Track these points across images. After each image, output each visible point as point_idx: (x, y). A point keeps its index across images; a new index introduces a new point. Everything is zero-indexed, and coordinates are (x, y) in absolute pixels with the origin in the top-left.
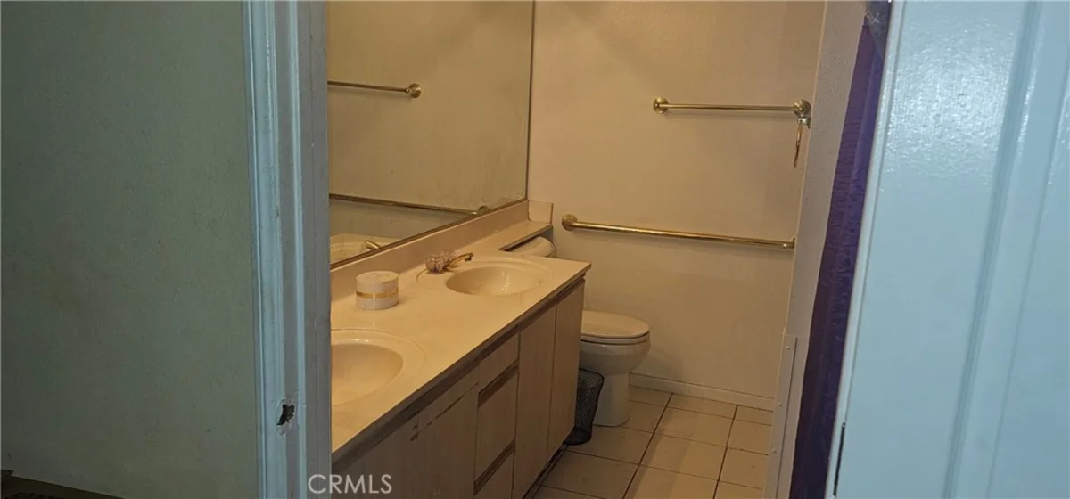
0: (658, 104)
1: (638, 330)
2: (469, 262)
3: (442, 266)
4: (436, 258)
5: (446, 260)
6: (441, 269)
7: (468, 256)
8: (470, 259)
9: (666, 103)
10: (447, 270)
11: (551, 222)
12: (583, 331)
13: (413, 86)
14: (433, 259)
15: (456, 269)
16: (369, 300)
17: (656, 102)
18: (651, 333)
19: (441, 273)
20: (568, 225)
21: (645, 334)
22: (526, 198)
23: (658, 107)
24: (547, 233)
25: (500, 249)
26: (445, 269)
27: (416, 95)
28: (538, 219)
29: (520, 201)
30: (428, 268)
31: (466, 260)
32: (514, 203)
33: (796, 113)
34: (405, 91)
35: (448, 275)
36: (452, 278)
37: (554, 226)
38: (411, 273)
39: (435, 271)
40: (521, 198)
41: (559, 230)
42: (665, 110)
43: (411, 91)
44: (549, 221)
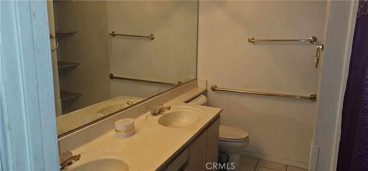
0: (250, 40)
1: (244, 136)
2: (169, 110)
3: (157, 112)
4: (155, 109)
5: (160, 109)
6: (157, 113)
7: (168, 108)
8: (169, 109)
9: (253, 39)
10: (160, 114)
11: (207, 88)
12: (220, 136)
13: (152, 35)
14: (154, 110)
15: (164, 113)
16: (121, 133)
17: (249, 39)
18: (249, 136)
19: (157, 115)
20: (213, 89)
21: (247, 137)
22: (196, 79)
23: (250, 41)
24: (205, 93)
25: (184, 102)
26: (159, 113)
27: (153, 39)
28: (202, 87)
29: (194, 80)
30: (151, 113)
31: (168, 110)
32: (191, 81)
33: (311, 42)
34: (148, 37)
35: (160, 116)
36: (162, 117)
37: (208, 90)
38: (142, 117)
39: (154, 114)
40: (194, 78)
41: (210, 91)
42: (253, 42)
43: (151, 37)
44: (206, 87)
